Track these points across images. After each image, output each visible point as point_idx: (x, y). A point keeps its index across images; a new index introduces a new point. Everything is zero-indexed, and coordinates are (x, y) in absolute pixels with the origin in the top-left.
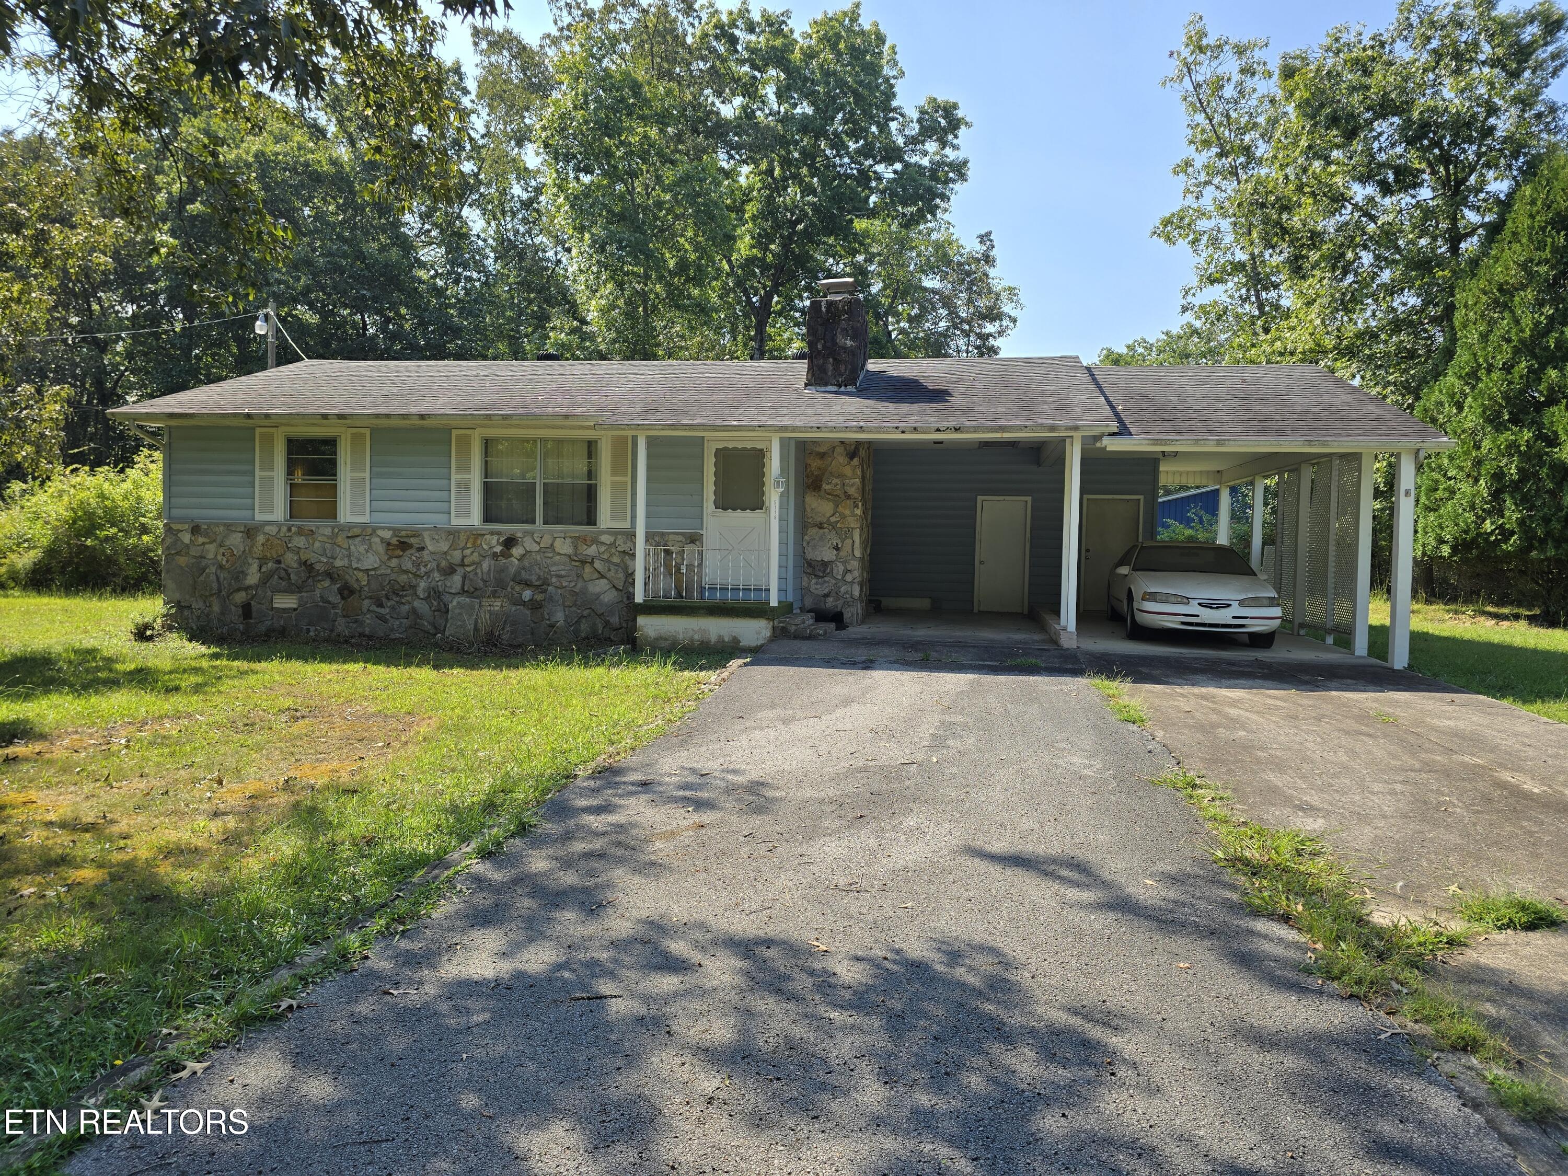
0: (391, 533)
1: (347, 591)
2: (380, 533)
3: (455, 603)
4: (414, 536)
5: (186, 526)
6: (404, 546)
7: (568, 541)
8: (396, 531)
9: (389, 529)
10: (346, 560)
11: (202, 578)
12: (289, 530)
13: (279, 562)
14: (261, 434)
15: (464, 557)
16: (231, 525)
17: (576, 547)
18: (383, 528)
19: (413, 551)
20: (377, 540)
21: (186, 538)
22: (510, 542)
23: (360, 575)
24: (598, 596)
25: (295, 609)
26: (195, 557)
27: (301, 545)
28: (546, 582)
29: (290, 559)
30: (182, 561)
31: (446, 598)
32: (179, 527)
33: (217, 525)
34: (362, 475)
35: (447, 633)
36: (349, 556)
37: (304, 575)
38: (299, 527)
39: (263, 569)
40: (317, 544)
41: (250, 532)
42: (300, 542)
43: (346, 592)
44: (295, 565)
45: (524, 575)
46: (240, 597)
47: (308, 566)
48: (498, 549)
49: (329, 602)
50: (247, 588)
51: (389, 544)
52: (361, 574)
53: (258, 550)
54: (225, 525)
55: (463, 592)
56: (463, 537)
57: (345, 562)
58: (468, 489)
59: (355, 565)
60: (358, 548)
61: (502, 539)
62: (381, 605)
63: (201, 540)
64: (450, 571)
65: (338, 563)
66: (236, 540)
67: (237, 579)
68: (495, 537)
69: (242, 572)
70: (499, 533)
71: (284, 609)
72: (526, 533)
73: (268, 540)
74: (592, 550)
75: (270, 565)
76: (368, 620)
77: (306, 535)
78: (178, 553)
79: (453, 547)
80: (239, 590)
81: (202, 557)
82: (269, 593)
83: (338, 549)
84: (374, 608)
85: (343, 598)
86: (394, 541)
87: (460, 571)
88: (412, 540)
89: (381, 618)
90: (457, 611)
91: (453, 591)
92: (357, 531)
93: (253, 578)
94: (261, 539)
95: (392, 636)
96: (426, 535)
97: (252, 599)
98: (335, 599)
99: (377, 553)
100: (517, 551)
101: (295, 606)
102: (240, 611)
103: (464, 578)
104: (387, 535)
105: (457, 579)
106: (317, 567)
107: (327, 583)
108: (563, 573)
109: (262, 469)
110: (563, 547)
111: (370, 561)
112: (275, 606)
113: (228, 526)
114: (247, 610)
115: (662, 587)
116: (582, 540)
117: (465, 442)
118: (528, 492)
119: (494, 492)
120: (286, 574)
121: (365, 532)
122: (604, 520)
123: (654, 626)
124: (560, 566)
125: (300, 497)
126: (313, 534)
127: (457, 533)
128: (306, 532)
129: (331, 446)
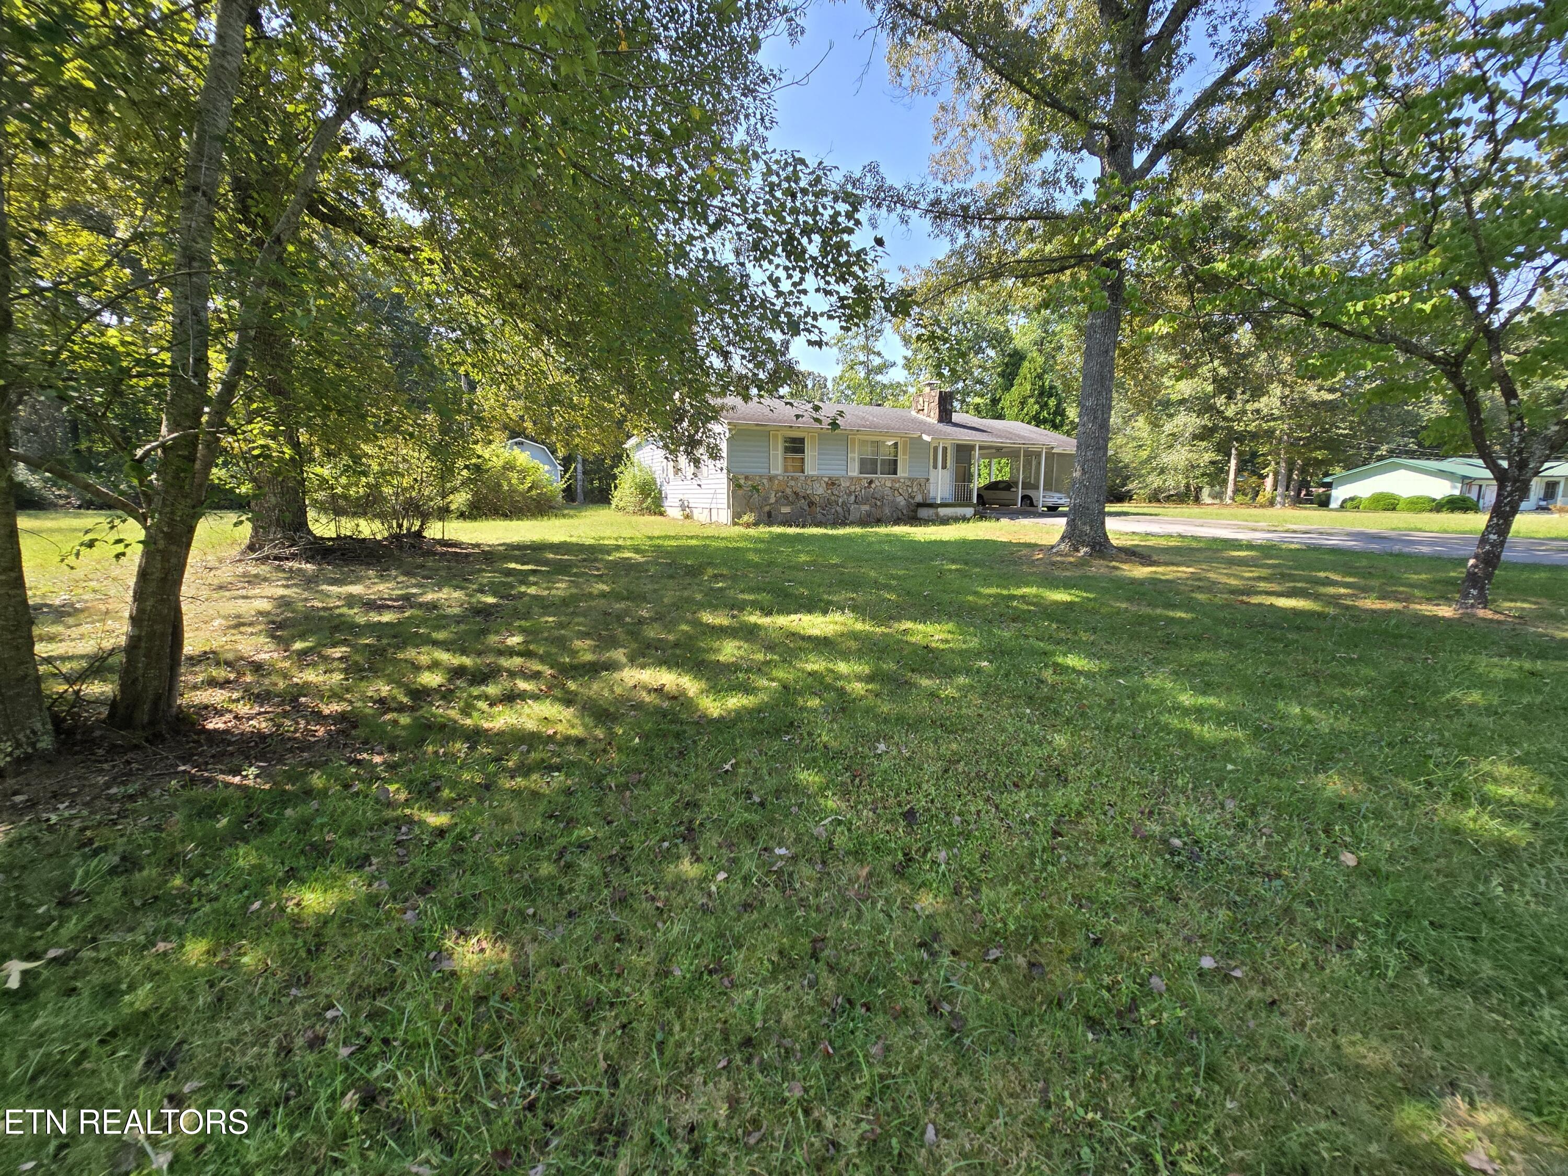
0: (828, 479)
1: (811, 504)
2: (824, 479)
3: (852, 506)
4: (838, 480)
5: (743, 476)
6: (833, 484)
7: (890, 481)
8: (830, 479)
9: (827, 477)
10: (811, 490)
11: (751, 500)
12: (788, 478)
13: (783, 492)
14: (772, 435)
15: (856, 488)
16: (762, 475)
17: (892, 484)
18: (825, 477)
19: (836, 486)
20: (823, 482)
21: (742, 482)
22: (871, 482)
24: (900, 502)
25: (790, 513)
26: (746, 491)
27: (793, 485)
28: (883, 497)
29: (788, 491)
30: (740, 492)
31: (849, 505)
32: (739, 477)
33: (755, 475)
34: (815, 454)
35: (850, 519)
36: (813, 489)
37: (795, 497)
39: (777, 495)
40: (799, 484)
41: (771, 479)
42: (792, 483)
44: (790, 494)
45: (876, 495)
46: (767, 509)
47: (796, 494)
48: (867, 485)
49: (804, 508)
50: (771, 505)
51: (827, 483)
52: (817, 496)
53: (775, 487)
54: (759, 476)
55: (856, 502)
56: (854, 480)
57: (811, 492)
58: (855, 460)
59: (815, 493)
60: (816, 485)
61: (869, 481)
62: (823, 510)
63: (749, 483)
64: (850, 494)
65: (808, 492)
66: (765, 483)
67: (766, 500)
68: (866, 480)
69: (768, 497)
70: (867, 478)
71: (786, 511)
72: (876, 478)
73: (779, 482)
74: (897, 485)
75: (780, 493)
76: (819, 516)
77: (794, 480)
78: (740, 489)
79: (851, 484)
80: (768, 504)
81: (750, 491)
82: (779, 506)
83: (807, 486)
84: (820, 511)
85: (810, 507)
86: (830, 482)
87: (853, 494)
88: (837, 482)
89: (823, 516)
90: (854, 509)
91: (851, 502)
92: (815, 478)
93: (773, 500)
94: (776, 482)
96: (842, 479)
97: (772, 509)
98: (807, 507)
99: (823, 487)
100: (873, 486)
101: (790, 510)
102: (767, 515)
103: (856, 496)
104: (826, 480)
105: (853, 498)
106: (800, 494)
107: (803, 501)
108: (889, 493)
109: (773, 450)
110: (889, 484)
111: (820, 491)
112: (782, 510)
114: (769, 514)
115: (919, 499)
116: (893, 481)
117: (853, 440)
118: (874, 462)
119: (863, 462)
120: (787, 498)
121: (818, 479)
122: (901, 473)
123: (943, 511)
124: (887, 491)
125: (790, 463)
126: (796, 479)
127: (852, 478)
128: (793, 478)
129: (802, 441)
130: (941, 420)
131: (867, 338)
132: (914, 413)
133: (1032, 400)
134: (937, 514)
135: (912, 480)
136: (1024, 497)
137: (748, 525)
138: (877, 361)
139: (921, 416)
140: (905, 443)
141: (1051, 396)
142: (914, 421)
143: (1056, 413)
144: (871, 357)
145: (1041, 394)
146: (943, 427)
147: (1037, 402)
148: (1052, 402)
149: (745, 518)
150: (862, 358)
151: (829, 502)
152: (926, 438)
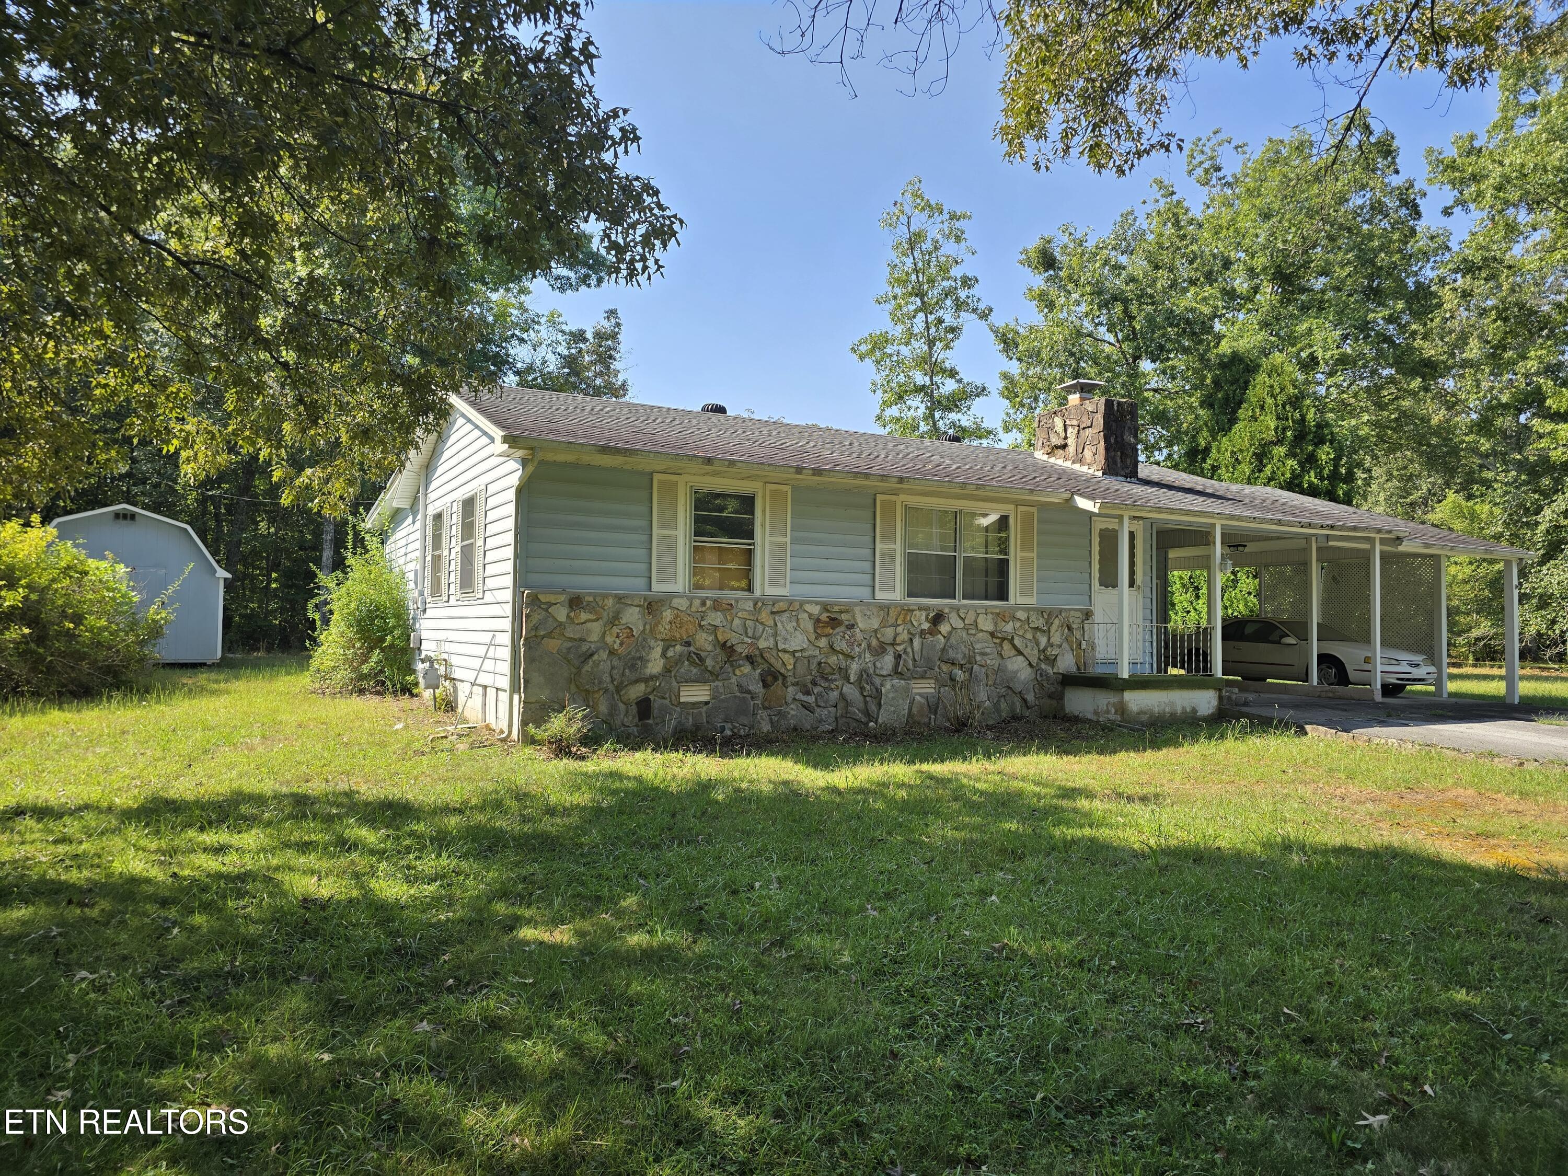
0: (818, 607)
1: (771, 677)
2: (808, 607)
3: (888, 686)
4: (847, 611)
5: (562, 598)
6: (834, 622)
7: (990, 617)
8: (825, 608)
9: (817, 603)
10: (772, 640)
11: (587, 668)
12: (703, 604)
13: (688, 644)
14: (660, 482)
15: (896, 635)
16: (626, 597)
17: (996, 624)
18: (811, 602)
19: (842, 628)
20: (806, 616)
21: (561, 614)
22: (938, 619)
23: (785, 657)
24: (1016, 672)
25: (707, 703)
26: (571, 639)
27: (717, 622)
28: (971, 660)
29: (704, 640)
30: (553, 645)
31: (877, 681)
32: (552, 598)
33: (604, 596)
34: (783, 539)
35: (880, 721)
36: (775, 635)
37: (722, 657)
38: (715, 601)
39: (670, 653)
40: (737, 622)
41: (652, 606)
42: (716, 618)
43: (769, 679)
44: (710, 648)
45: (951, 654)
46: (636, 691)
47: (727, 649)
48: (926, 626)
49: (749, 692)
50: (647, 680)
51: (818, 621)
52: (787, 656)
53: (664, 629)
54: (616, 596)
55: (896, 672)
56: (893, 613)
57: (770, 643)
58: (893, 560)
59: (781, 646)
60: (785, 624)
61: (931, 615)
62: (808, 693)
63: (584, 616)
64: (880, 650)
65: (762, 644)
66: (632, 616)
67: (633, 667)
68: (924, 614)
69: (641, 658)
70: (926, 608)
71: (694, 704)
72: (952, 608)
73: (677, 616)
74: (1009, 628)
75: (678, 648)
76: (793, 710)
77: (723, 611)
78: (549, 635)
79: (883, 624)
80: (637, 681)
81: (582, 640)
82: (675, 684)
83: (760, 628)
84: (800, 696)
85: (766, 685)
86: (824, 617)
87: (890, 650)
88: (844, 617)
89: (806, 706)
90: (891, 695)
91: (885, 673)
92: (782, 606)
93: (655, 665)
94: (668, 615)
95: (820, 729)
96: (857, 610)
97: (650, 693)
98: (757, 688)
99: (805, 631)
100: (944, 628)
101: (707, 698)
102: (634, 709)
103: (898, 657)
104: (815, 610)
105: (888, 661)
106: (739, 649)
107: (747, 669)
108: (988, 650)
109: (660, 527)
110: (986, 624)
111: (798, 641)
112: (682, 700)
113: (620, 599)
114: (644, 707)
115: (1067, 663)
116: (1000, 616)
117: (890, 509)
118: (947, 565)
119: (915, 564)
120: (698, 659)
121: (792, 607)
122: (1015, 595)
123: (1136, 700)
124: (983, 644)
125: (711, 562)
126: (727, 608)
127: (885, 608)
128: (717, 605)
129: (748, 503)
130: (1110, 469)
131: (931, 343)
132: (1040, 455)
133: (1280, 450)
134: (1122, 709)
135: (1049, 615)
136: (1324, 659)
137: (561, 748)
138: (949, 386)
139: (1059, 461)
140: (1027, 520)
141: (1320, 441)
142: (1045, 469)
143: (1335, 476)
144: (938, 379)
145: (1300, 437)
146: (1115, 483)
147: (1291, 454)
148: (1325, 454)
149: (557, 724)
150: (920, 379)
151: (823, 674)
152: (1083, 503)
